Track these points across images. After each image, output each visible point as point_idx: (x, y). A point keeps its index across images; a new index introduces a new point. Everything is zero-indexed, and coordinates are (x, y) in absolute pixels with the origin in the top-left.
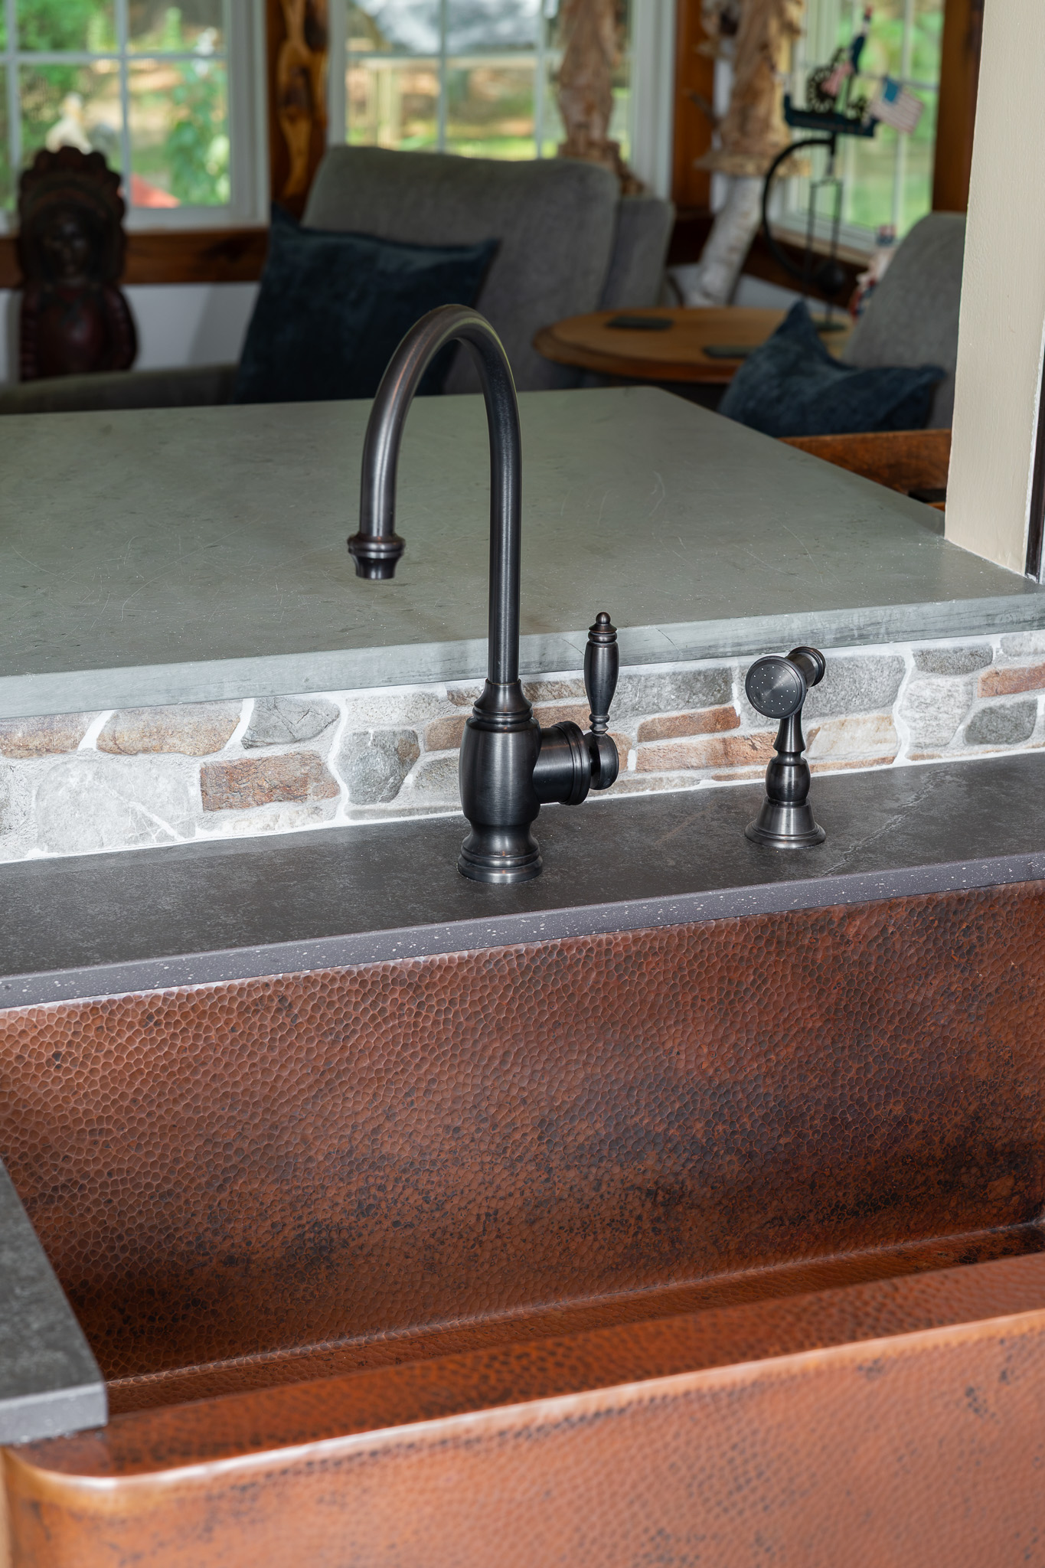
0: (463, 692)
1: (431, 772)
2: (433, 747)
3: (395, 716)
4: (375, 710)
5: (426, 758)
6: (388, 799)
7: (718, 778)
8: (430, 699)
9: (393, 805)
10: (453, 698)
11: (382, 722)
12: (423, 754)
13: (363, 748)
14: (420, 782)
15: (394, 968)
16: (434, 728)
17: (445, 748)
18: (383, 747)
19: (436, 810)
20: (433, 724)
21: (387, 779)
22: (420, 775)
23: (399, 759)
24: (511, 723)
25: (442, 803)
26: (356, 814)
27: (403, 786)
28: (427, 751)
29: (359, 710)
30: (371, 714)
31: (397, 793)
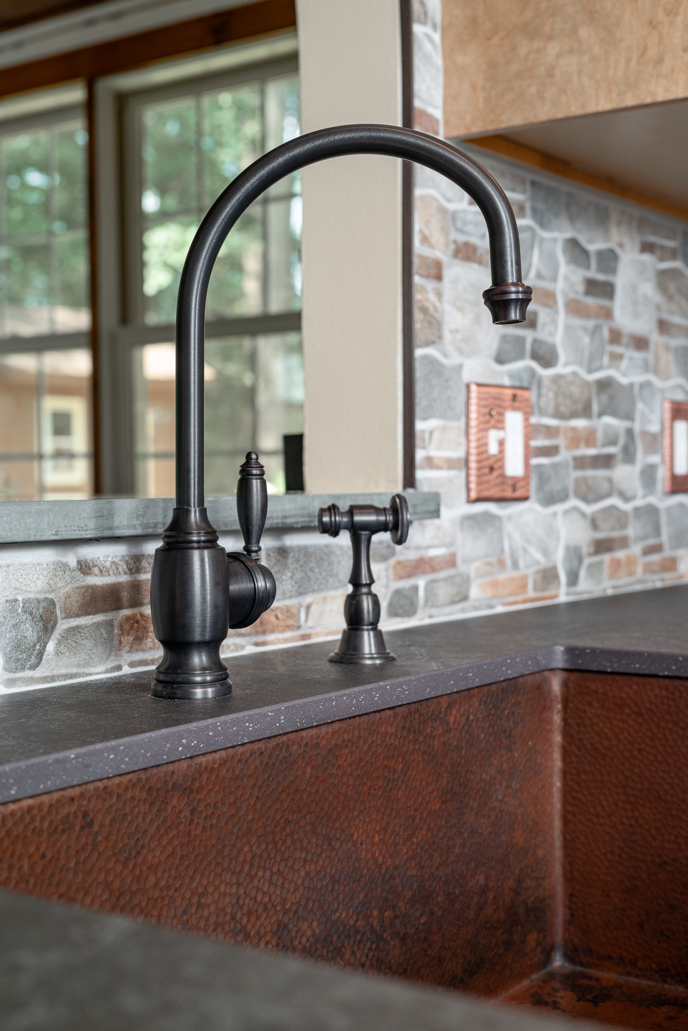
0: (89, 561)
1: (67, 639)
2: (68, 616)
3: (39, 583)
4: (24, 576)
5: (63, 625)
6: (34, 667)
7: (257, 644)
8: (64, 566)
9: (38, 673)
10: (81, 568)
11: (29, 589)
12: (60, 622)
13: (15, 614)
14: (59, 649)
15: (173, 772)
16: (68, 596)
17: (77, 616)
18: (31, 614)
19: (72, 676)
20: (67, 592)
21: (35, 646)
22: (59, 642)
23: (44, 626)
24: (204, 542)
25: (75, 670)
26: (10, 682)
27: (45, 654)
28: (63, 619)
29: (11, 577)
30: (20, 580)
31: (41, 659)
